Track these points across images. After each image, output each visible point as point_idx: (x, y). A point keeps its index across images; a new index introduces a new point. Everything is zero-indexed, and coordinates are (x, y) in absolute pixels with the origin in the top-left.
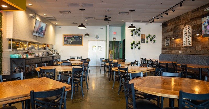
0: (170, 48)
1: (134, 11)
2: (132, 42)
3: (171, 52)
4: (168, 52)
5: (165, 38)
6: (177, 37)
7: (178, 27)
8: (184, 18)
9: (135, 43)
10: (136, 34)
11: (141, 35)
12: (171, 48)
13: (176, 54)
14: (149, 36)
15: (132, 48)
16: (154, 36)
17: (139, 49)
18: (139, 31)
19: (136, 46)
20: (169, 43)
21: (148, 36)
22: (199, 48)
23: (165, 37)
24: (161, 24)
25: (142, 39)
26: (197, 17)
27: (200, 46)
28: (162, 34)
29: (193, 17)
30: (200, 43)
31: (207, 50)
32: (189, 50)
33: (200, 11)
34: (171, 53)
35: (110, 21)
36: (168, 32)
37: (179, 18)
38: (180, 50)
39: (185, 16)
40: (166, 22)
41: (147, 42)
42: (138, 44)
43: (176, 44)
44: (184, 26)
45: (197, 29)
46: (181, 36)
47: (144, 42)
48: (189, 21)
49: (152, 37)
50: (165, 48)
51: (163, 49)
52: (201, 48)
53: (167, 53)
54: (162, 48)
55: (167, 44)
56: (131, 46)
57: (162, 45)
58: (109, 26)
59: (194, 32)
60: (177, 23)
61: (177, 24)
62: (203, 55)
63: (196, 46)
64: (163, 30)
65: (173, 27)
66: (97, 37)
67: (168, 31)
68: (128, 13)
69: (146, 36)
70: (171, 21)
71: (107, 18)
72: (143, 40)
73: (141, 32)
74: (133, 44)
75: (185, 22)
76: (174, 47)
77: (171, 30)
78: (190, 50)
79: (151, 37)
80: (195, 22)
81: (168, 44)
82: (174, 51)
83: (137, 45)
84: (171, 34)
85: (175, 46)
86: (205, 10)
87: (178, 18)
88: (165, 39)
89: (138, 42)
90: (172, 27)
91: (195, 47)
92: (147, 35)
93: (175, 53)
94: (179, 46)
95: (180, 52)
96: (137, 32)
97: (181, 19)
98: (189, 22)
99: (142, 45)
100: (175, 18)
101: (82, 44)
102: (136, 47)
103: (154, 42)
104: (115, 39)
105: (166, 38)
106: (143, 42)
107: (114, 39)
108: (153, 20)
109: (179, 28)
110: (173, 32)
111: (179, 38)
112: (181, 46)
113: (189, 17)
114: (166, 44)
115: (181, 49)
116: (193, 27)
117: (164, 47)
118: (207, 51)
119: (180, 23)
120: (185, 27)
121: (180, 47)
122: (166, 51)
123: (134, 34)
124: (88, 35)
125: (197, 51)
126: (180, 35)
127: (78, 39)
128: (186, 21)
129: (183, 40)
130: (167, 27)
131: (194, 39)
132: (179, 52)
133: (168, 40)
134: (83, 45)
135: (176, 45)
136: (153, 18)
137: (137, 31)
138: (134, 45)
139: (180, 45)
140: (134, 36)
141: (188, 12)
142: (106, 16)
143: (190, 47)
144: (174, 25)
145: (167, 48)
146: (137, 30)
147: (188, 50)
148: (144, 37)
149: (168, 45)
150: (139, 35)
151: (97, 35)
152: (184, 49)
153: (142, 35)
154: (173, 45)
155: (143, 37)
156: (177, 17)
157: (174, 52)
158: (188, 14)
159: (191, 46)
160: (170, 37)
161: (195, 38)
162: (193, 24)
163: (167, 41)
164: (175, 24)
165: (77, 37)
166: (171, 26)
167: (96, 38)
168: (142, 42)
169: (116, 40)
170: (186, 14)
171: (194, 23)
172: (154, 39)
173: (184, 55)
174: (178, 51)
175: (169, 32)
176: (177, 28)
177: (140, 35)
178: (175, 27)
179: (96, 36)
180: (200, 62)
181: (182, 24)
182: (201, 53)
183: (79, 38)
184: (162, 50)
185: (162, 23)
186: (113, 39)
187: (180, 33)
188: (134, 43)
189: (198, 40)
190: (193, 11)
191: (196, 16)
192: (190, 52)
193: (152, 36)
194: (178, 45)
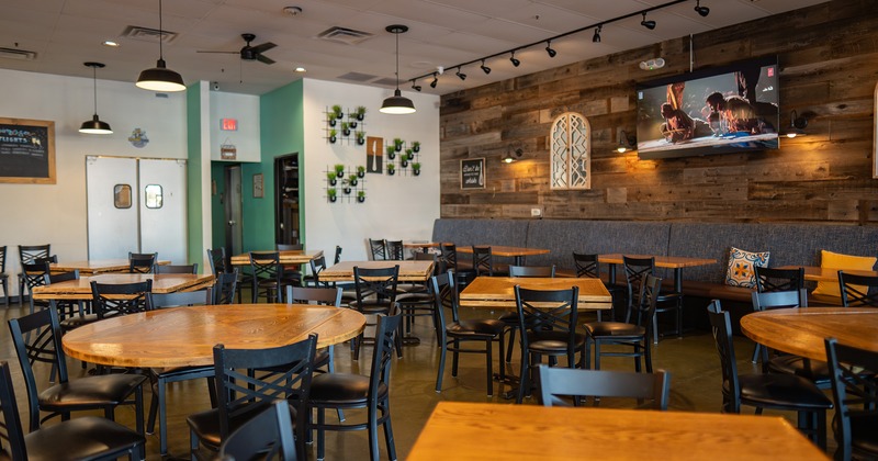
0: (487, 197)
1: (405, 29)
2: (332, 170)
3: (488, 211)
4: (477, 210)
5: (457, 157)
6: (519, 155)
7: (524, 115)
8: (553, 87)
9: (346, 176)
10: (346, 133)
11: (368, 138)
12: (491, 194)
13: (514, 218)
14: (398, 144)
15: (332, 198)
16: (416, 148)
17: (361, 199)
18: (359, 122)
19: (347, 186)
20: (477, 177)
21: (391, 144)
22: (619, 195)
23: (458, 153)
24: (437, 98)
25: (370, 158)
26: (611, 87)
27: (624, 191)
28: (441, 140)
29: (591, 86)
30: (622, 178)
31: (653, 204)
32: (576, 203)
33: (620, 65)
34: (493, 215)
35: (269, 61)
36: (472, 133)
37: (528, 83)
38: (534, 202)
39: (557, 78)
40: (462, 92)
41: (391, 172)
42: (358, 179)
43: (514, 181)
44: (554, 115)
45: (610, 130)
46: (538, 150)
47: (379, 170)
48: (572, 97)
49: (409, 152)
50: (460, 196)
51: (447, 199)
52: (629, 196)
53: (470, 215)
54: (442, 196)
55: (468, 181)
56: (330, 187)
57: (443, 184)
58: (211, 89)
59: (597, 139)
60: (518, 101)
61: (518, 106)
62: (635, 222)
63: (605, 191)
64: (444, 123)
65: (499, 115)
66: (139, 139)
67: (475, 129)
68: (367, 37)
69: (384, 144)
70: (489, 90)
71: (253, 44)
72: (374, 164)
73: (368, 128)
74: (337, 178)
75: (555, 98)
76: (503, 191)
77: (489, 126)
78: (580, 203)
79: (403, 152)
80: (604, 103)
81: (474, 181)
82: (505, 207)
83: (353, 183)
84: (486, 143)
85: (509, 188)
86: (644, 65)
87: (526, 82)
88: (458, 159)
89: (354, 171)
90: (493, 117)
91: (601, 193)
92: (389, 143)
93: (511, 215)
94: (530, 189)
95: (536, 212)
96: (353, 126)
97: (537, 87)
98: (576, 100)
99: (371, 183)
100: (509, 80)
101: (46, 175)
102: (347, 192)
103: (416, 171)
104: (231, 154)
105: (466, 154)
106: (375, 168)
107: (227, 154)
108: (436, 80)
109: (531, 120)
110: (497, 135)
111: (528, 158)
112: (538, 188)
113: (575, 84)
114: (465, 178)
115: (541, 199)
116: (594, 122)
117: (453, 191)
118: (650, 206)
119: (533, 103)
120: (560, 118)
121: (536, 193)
122: (467, 209)
123: (339, 135)
124: (105, 126)
125: (611, 207)
126: (535, 147)
127: (18, 143)
128: (561, 98)
129: (549, 165)
130: (466, 113)
131: (599, 162)
132: (533, 210)
133: (477, 163)
134: (54, 182)
135: (517, 187)
136: (441, 70)
137: (351, 120)
138: (339, 181)
139: (534, 185)
140: (338, 141)
141: (571, 65)
142: (249, 37)
143: (582, 193)
144: (505, 109)
145: (468, 197)
146: (352, 116)
147: (574, 202)
148: (380, 149)
149: (477, 185)
150: (360, 142)
151: (138, 130)
152: (556, 198)
153: (371, 140)
154: (498, 183)
155: (374, 150)
156: (516, 79)
157: (508, 211)
158: (568, 70)
159: (587, 191)
160: (486, 152)
161: (604, 162)
162: (593, 109)
163: (469, 169)
164: (511, 102)
165: (10, 132)
166: (486, 110)
167: (135, 144)
168: (370, 169)
169: (234, 157)
170: (560, 72)
171: (599, 106)
172: (414, 161)
173: (559, 221)
174: (526, 206)
175: (479, 131)
176: (520, 122)
177: (365, 138)
178: (507, 116)
179: (131, 135)
180: (632, 245)
181: (545, 107)
182: (629, 214)
183: (30, 143)
184: (443, 203)
185: (442, 97)
186: (224, 151)
187: (535, 140)
188: (339, 172)
189: (613, 167)
190: (592, 64)
191: (606, 84)
192: (583, 210)
193: (407, 146)
194: (527, 185)
